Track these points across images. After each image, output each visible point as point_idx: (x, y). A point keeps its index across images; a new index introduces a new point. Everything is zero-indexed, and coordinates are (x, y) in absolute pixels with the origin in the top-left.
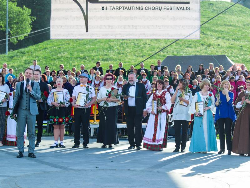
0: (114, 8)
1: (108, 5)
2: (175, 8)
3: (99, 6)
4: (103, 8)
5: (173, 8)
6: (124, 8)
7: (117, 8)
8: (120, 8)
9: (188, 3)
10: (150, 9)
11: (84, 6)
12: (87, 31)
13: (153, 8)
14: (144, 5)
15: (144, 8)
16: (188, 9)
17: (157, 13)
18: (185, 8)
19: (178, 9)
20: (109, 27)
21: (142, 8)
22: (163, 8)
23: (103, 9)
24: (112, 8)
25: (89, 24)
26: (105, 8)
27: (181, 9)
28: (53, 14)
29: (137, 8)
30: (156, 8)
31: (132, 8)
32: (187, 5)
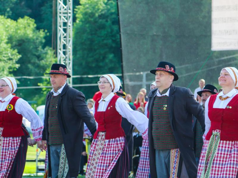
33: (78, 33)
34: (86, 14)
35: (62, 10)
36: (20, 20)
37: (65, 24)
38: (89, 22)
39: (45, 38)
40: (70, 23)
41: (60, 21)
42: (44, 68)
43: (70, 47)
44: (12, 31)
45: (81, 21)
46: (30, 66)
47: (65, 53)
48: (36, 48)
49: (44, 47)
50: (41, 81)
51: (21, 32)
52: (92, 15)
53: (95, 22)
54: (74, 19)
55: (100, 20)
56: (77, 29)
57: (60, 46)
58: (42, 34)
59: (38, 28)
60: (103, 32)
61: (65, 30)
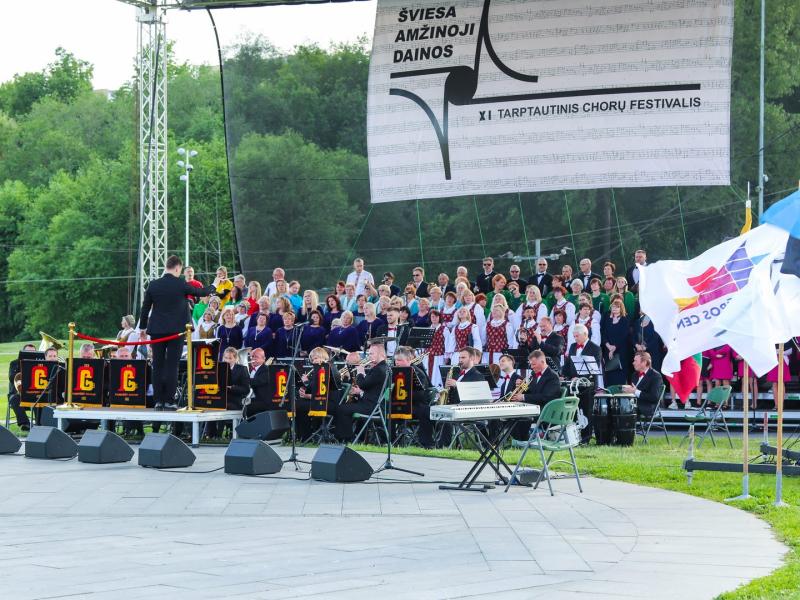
0: (507, 113)
1: (494, 107)
2: (660, 103)
3: (473, 111)
4: (482, 114)
5: (654, 103)
6: (533, 110)
8: (523, 111)
9: (697, 87)
10: (595, 109)
11: (439, 114)
12: (448, 177)
13: (604, 106)
14: (580, 100)
15: (580, 107)
16: (696, 102)
17: (614, 119)
18: (687, 102)
19: (669, 106)
21: (575, 108)
22: (628, 104)
23: (482, 118)
24: (503, 113)
25: (451, 158)
26: (486, 115)
27: (677, 103)
29: (563, 109)
30: (612, 106)
31: (550, 109)
32: (693, 93)
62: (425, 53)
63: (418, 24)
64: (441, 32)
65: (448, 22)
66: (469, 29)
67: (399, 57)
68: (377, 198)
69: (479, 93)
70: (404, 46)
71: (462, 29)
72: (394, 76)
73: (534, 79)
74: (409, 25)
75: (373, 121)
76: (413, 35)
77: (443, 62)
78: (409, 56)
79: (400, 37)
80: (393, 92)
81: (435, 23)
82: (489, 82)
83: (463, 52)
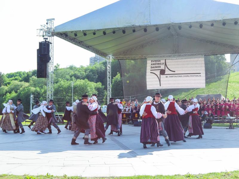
0: (170, 77)
1: (168, 76)
3: (165, 76)
7: (172, 77)
9: (200, 73)
11: (159, 76)
12: (160, 86)
14: (182, 75)
16: (200, 76)
17: (187, 78)
20: (169, 84)
23: (166, 77)
25: (161, 83)
28: (147, 80)
29: (179, 76)
30: (187, 76)
31: (177, 76)
32: (200, 74)
33: (113, 86)
34: (115, 81)
35: (108, 80)
36: (98, 83)
37: (109, 84)
38: (116, 83)
39: (104, 87)
40: (110, 83)
41: (108, 83)
42: (104, 96)
43: (110, 90)
44: (96, 86)
45: (114, 83)
46: (101, 95)
47: (109, 91)
48: (102, 90)
49: (104, 90)
50: (103, 99)
51: (98, 86)
52: (117, 81)
53: (117, 83)
54: (112, 82)
55: (119, 83)
56: (113, 85)
57: (108, 89)
58: (103, 86)
59: (102, 85)
60: (120, 86)
61: (109, 85)
62: (156, 67)
63: (154, 63)
64: (159, 64)
65: (160, 62)
66: (163, 64)
67: (151, 67)
68: (148, 89)
69: (165, 73)
70: (152, 66)
71: (162, 64)
72: (151, 70)
73: (175, 72)
74: (153, 63)
75: (147, 77)
76: (154, 64)
77: (159, 68)
78: (153, 67)
79: (152, 64)
80: (151, 73)
81: (157, 62)
82: (167, 72)
83: (163, 67)
